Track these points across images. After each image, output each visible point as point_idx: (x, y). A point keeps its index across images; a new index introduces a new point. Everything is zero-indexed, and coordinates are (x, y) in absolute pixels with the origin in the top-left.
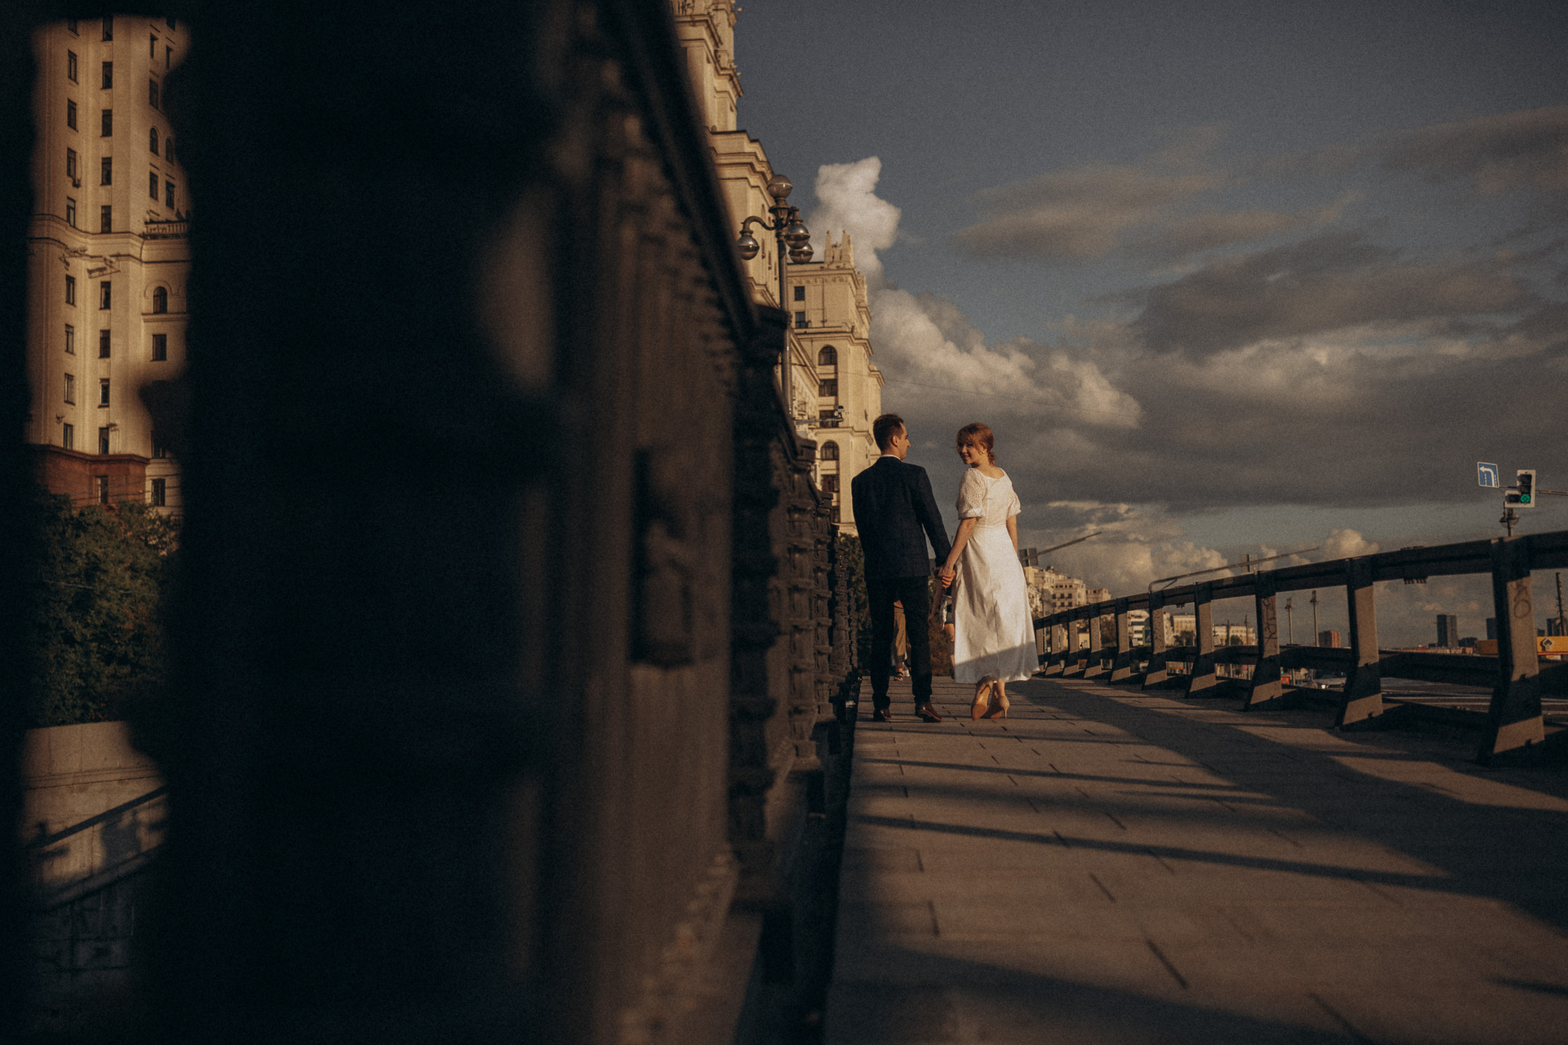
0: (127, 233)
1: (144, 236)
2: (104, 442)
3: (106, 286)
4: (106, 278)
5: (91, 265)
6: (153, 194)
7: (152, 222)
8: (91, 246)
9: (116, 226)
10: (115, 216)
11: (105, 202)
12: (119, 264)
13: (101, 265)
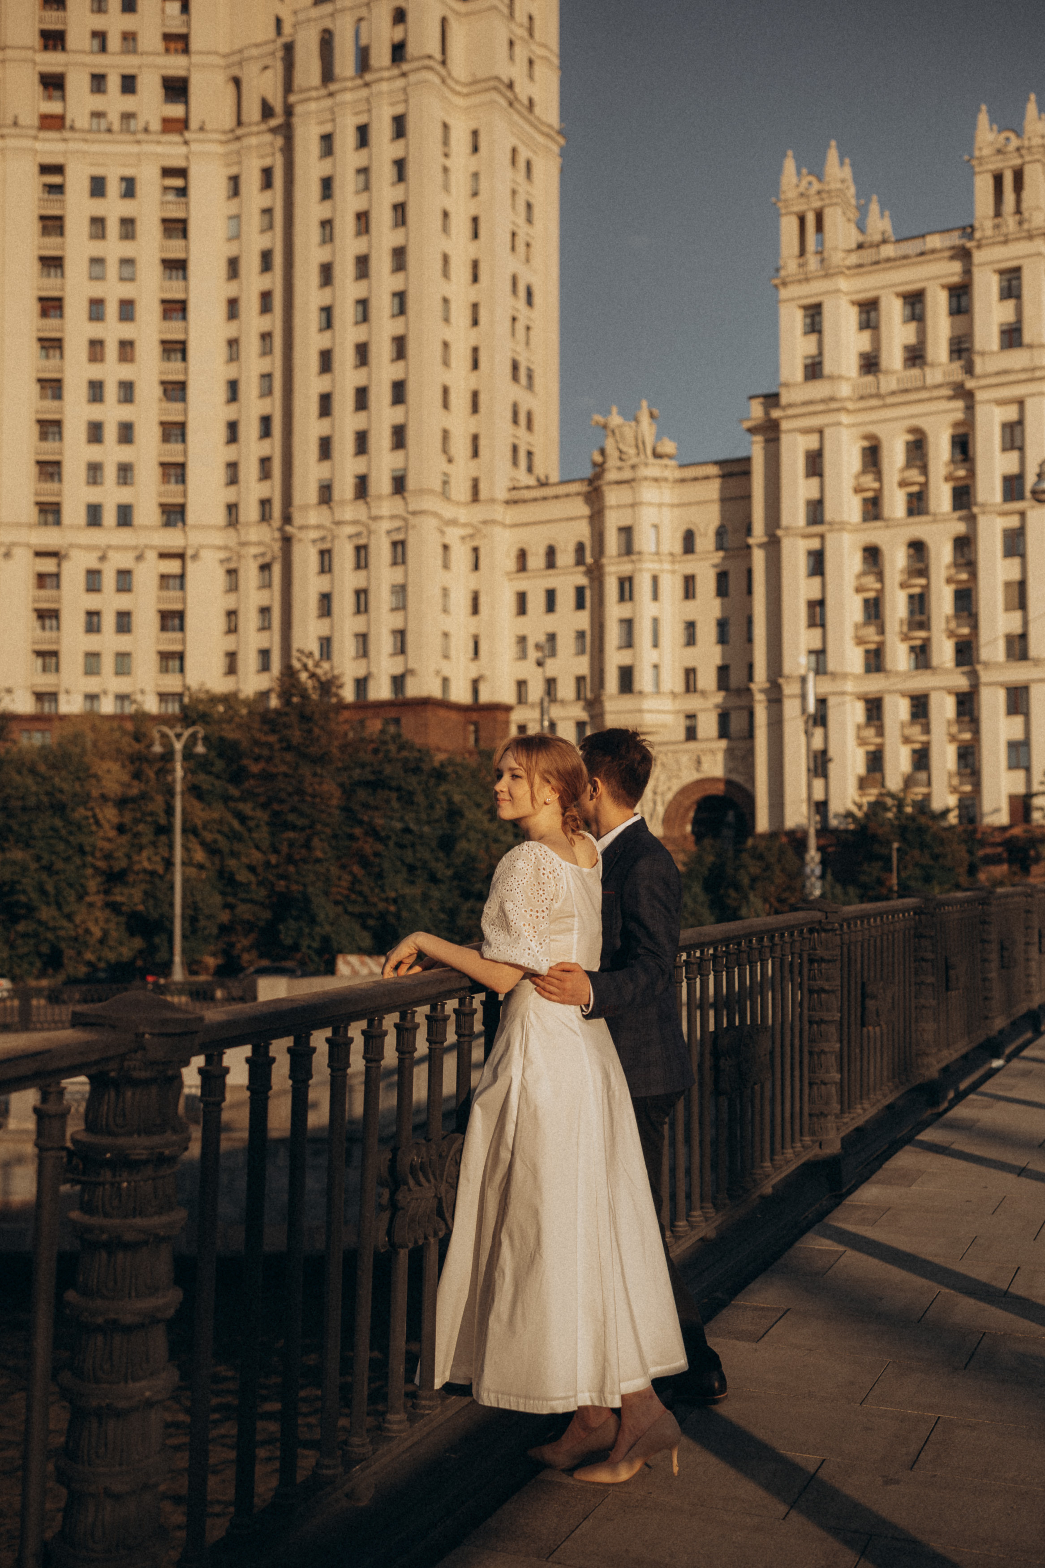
0: (493, 501)
1: (507, 502)
2: (476, 692)
3: (476, 550)
4: (475, 544)
5: (462, 532)
6: (515, 462)
7: (514, 488)
8: (463, 514)
9: (483, 494)
10: (482, 486)
11: (475, 474)
12: (485, 530)
13: (469, 531)
